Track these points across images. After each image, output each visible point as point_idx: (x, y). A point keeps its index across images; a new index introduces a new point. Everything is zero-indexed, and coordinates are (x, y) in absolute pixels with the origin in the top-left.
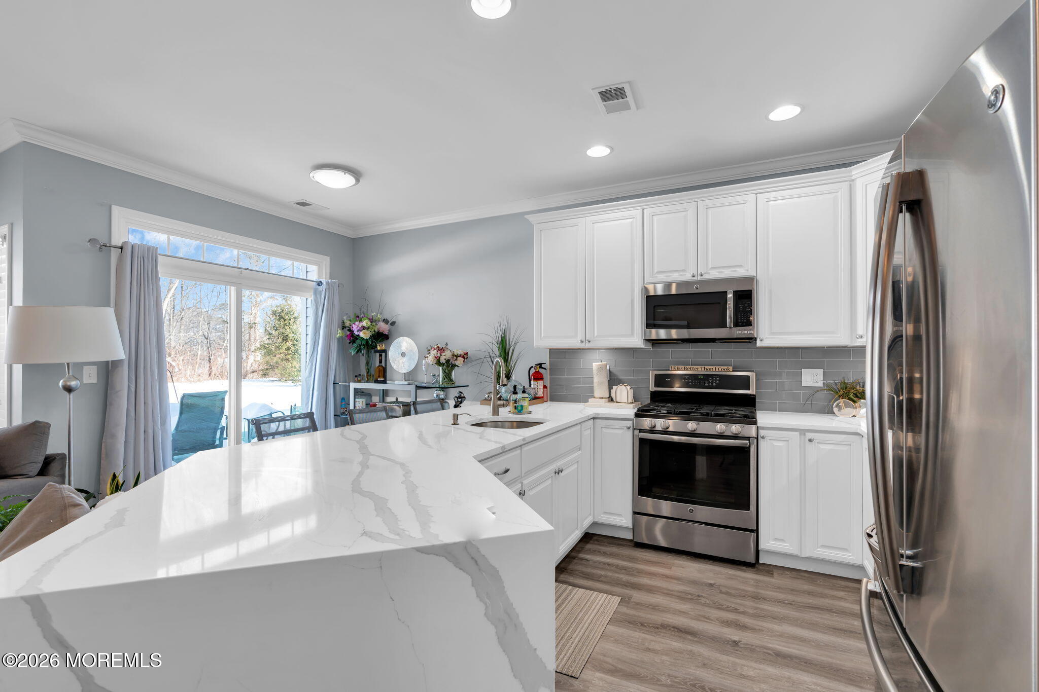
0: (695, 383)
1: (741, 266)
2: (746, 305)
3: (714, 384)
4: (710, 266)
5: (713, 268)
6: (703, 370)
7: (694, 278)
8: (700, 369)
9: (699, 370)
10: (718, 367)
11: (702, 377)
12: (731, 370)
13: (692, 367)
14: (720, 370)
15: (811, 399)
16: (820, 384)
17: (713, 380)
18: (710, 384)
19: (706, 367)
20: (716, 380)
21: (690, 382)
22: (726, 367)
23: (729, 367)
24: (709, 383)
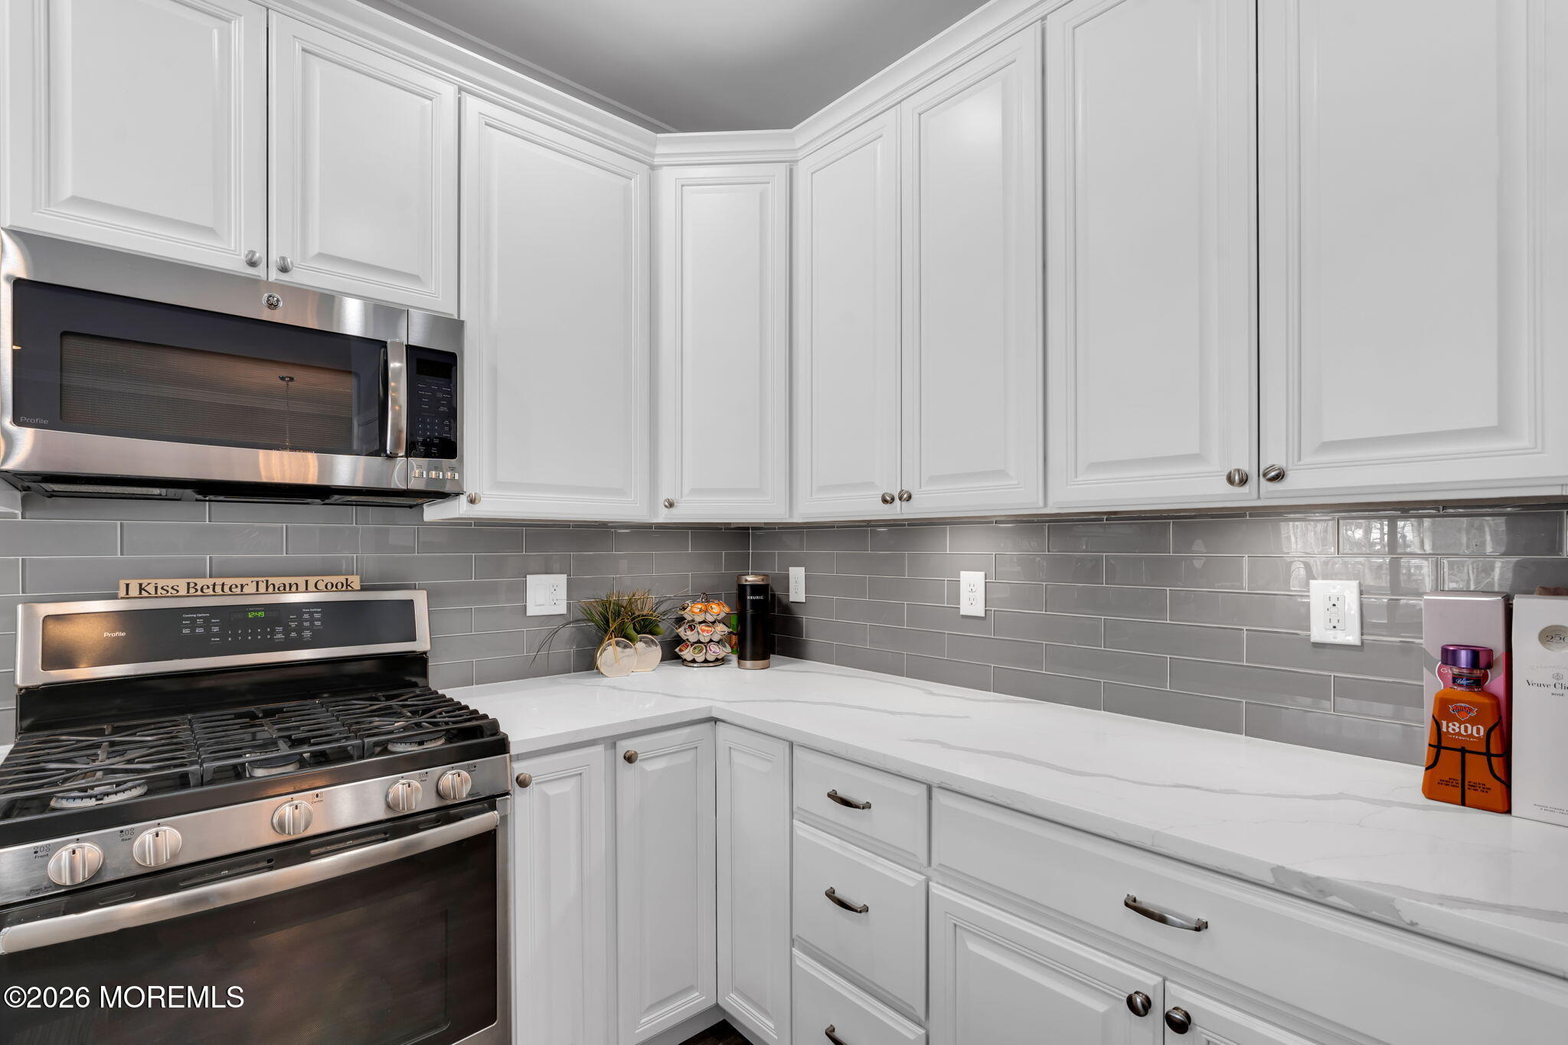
0: (235, 636)
1: (414, 278)
2: (439, 395)
3: (307, 634)
4: (314, 248)
5: (322, 256)
6: (262, 589)
7: (251, 271)
8: (250, 589)
9: (246, 590)
10: (316, 579)
11: (261, 614)
12: (357, 585)
13: (219, 581)
14: (321, 586)
15: (547, 645)
16: (562, 609)
17: (300, 620)
18: (293, 634)
19: (271, 580)
20: (312, 620)
21: (215, 635)
22: (342, 579)
23: (351, 578)
24: (287, 631)
